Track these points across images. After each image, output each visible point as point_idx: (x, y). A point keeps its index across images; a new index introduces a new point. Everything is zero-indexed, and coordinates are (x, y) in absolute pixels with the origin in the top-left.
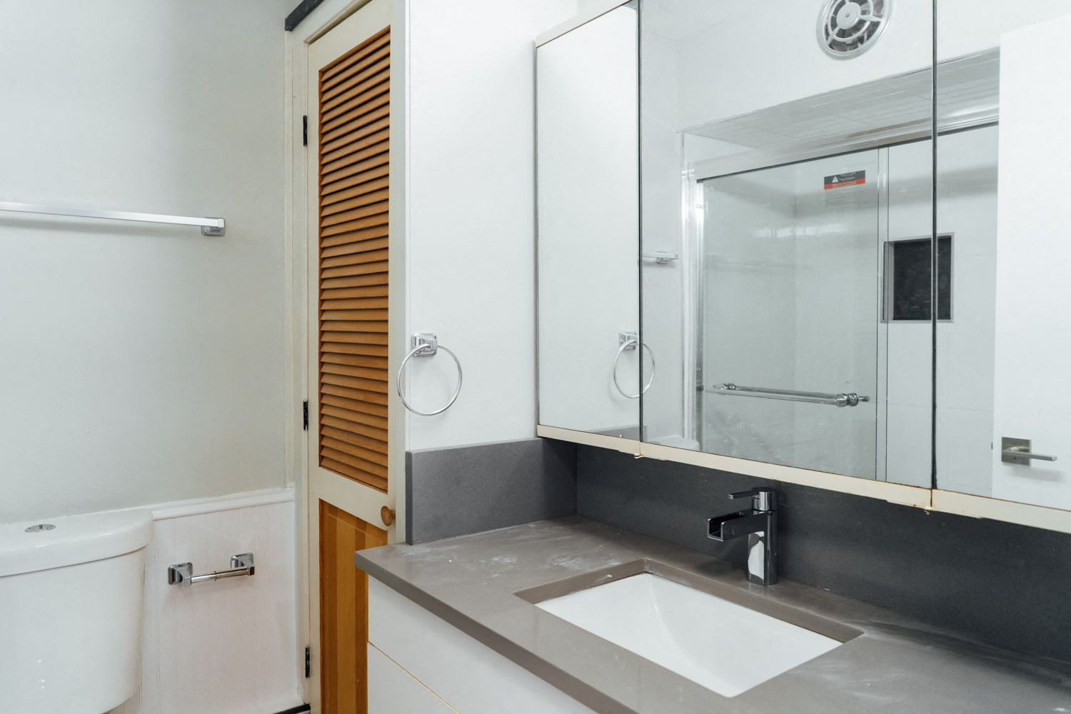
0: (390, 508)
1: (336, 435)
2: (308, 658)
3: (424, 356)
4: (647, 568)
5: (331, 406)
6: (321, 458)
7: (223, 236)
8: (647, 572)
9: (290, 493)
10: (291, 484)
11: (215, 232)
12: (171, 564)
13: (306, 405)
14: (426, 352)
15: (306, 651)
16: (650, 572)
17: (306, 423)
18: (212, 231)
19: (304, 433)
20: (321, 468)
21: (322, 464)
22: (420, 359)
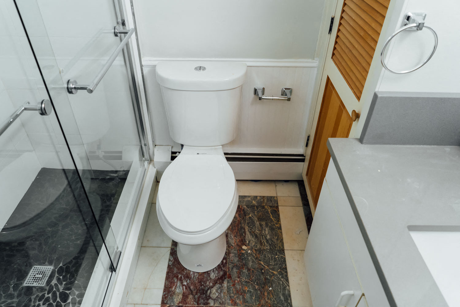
0: (357, 112)
1: (343, 47)
2: (308, 140)
5: (345, 28)
6: (333, 54)
9: (315, 63)
10: (317, 59)
12: (256, 88)
13: (333, 19)
15: (308, 137)
17: (331, 30)
19: (328, 35)
21: (333, 58)
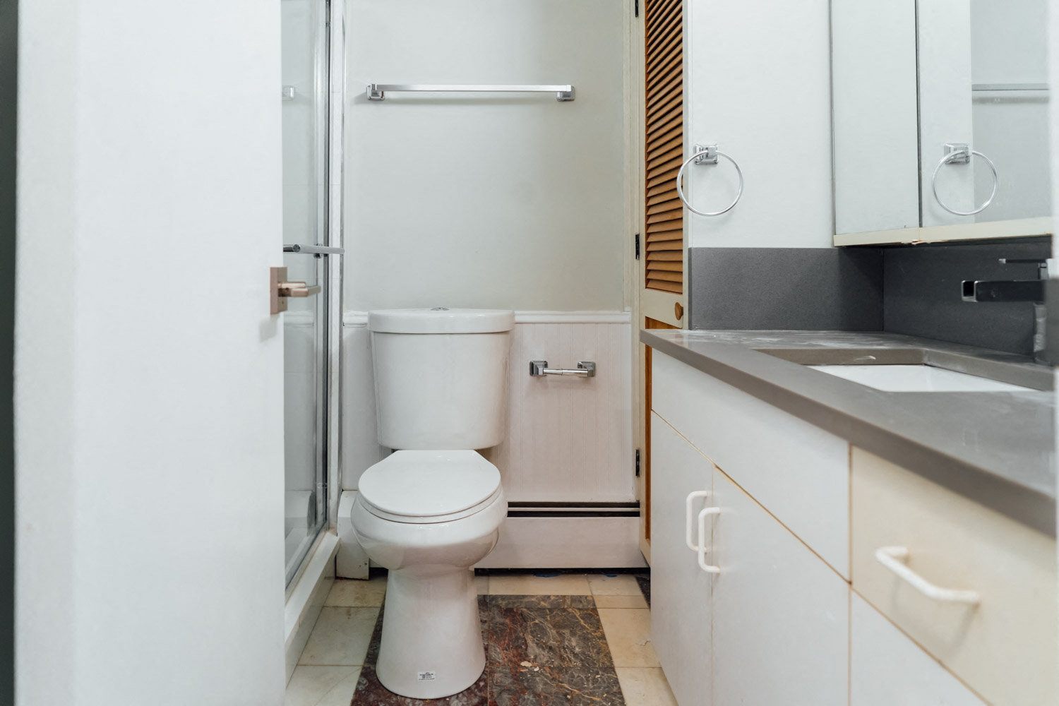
0: (680, 304)
2: (638, 459)
3: (706, 164)
4: (925, 360)
6: (648, 281)
7: (573, 100)
8: (926, 365)
9: (627, 317)
10: (628, 309)
11: (567, 98)
12: (532, 360)
13: (637, 237)
14: (707, 160)
15: (637, 453)
16: (929, 363)
17: (638, 253)
18: (564, 96)
19: (636, 262)
20: (647, 289)
21: (648, 286)
22: (704, 167)
